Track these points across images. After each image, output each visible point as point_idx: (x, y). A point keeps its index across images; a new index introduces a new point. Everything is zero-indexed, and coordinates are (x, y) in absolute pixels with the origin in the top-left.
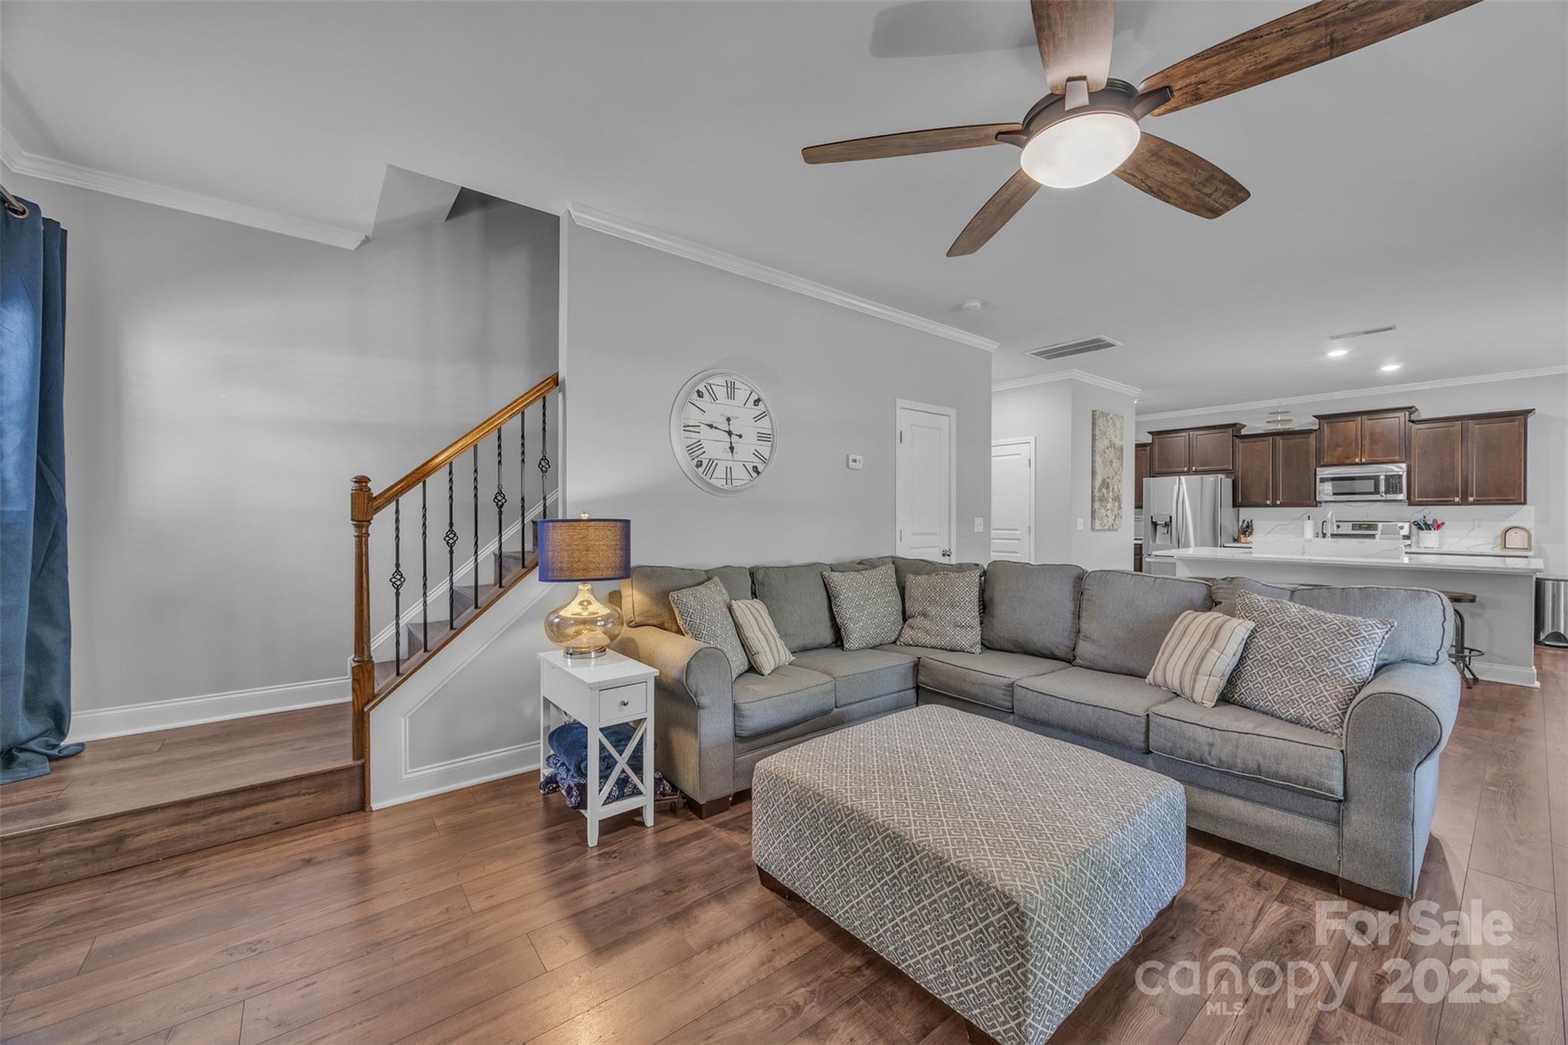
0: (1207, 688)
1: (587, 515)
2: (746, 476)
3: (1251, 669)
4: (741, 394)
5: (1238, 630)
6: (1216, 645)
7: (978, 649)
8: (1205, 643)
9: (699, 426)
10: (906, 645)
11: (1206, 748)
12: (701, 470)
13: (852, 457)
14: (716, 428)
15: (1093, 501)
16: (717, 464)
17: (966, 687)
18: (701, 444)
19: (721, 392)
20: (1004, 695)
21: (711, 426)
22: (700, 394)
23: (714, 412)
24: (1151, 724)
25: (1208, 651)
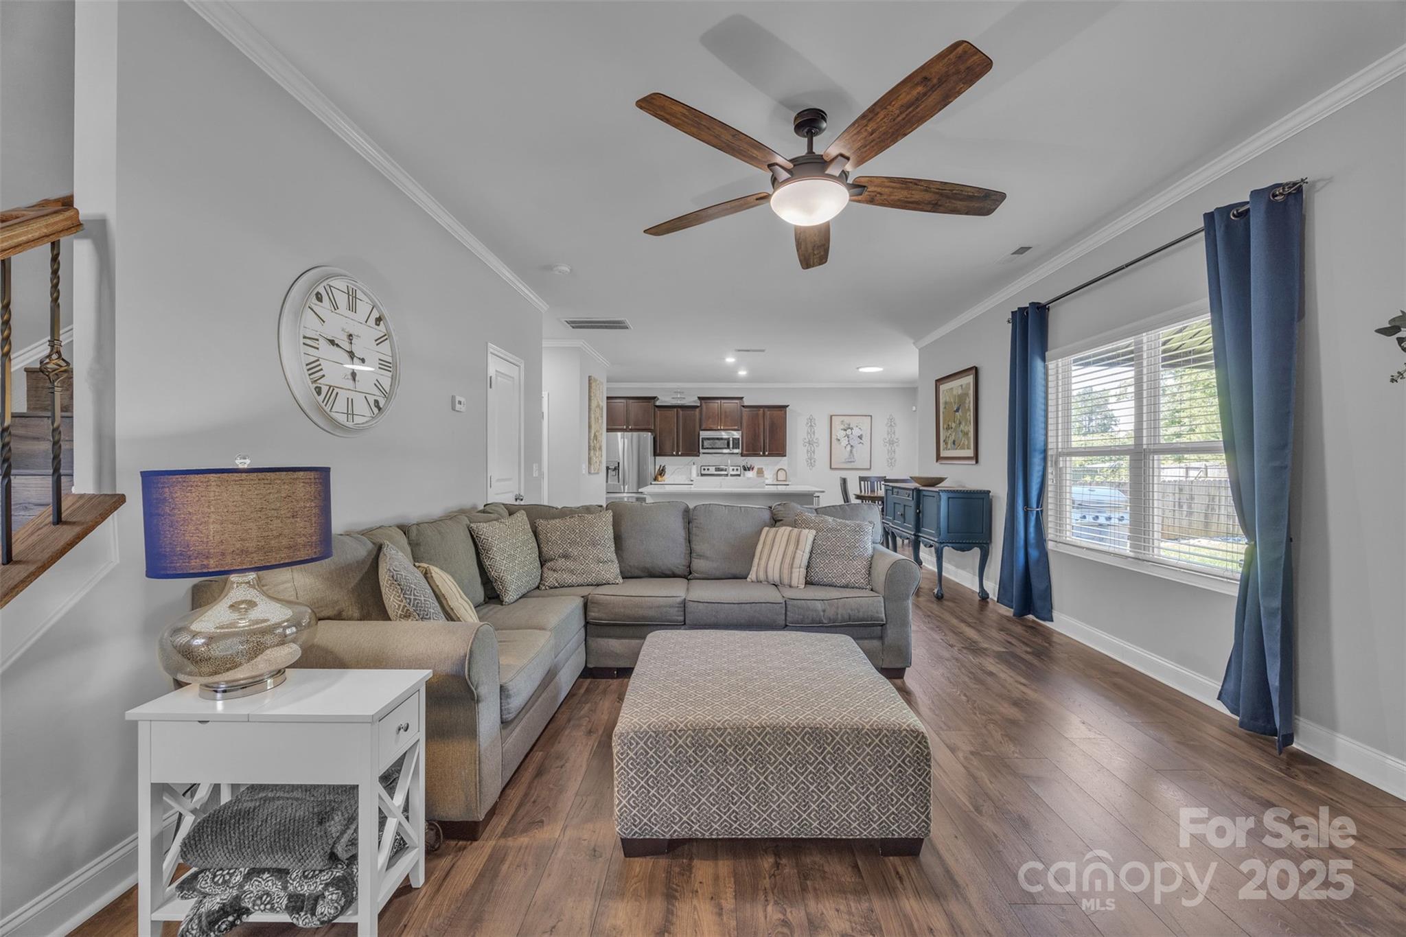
0: (798, 577)
1: (248, 461)
2: (368, 413)
3: (816, 560)
4: (363, 307)
5: (808, 535)
6: (799, 547)
7: (621, 581)
8: (791, 547)
9: (317, 340)
10: (552, 588)
11: (822, 613)
12: (321, 398)
13: (458, 398)
14: (337, 345)
15: (589, 449)
16: (337, 393)
17: (641, 612)
18: (320, 365)
19: (342, 300)
20: (678, 611)
21: (332, 342)
22: (319, 297)
23: (336, 324)
24: (789, 607)
25: (795, 552)
